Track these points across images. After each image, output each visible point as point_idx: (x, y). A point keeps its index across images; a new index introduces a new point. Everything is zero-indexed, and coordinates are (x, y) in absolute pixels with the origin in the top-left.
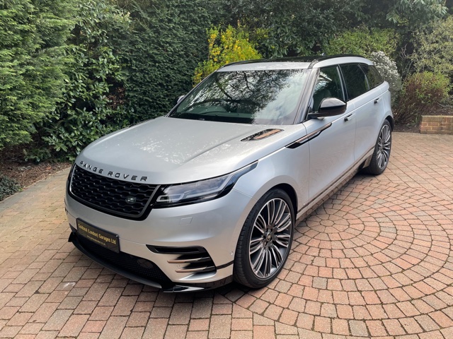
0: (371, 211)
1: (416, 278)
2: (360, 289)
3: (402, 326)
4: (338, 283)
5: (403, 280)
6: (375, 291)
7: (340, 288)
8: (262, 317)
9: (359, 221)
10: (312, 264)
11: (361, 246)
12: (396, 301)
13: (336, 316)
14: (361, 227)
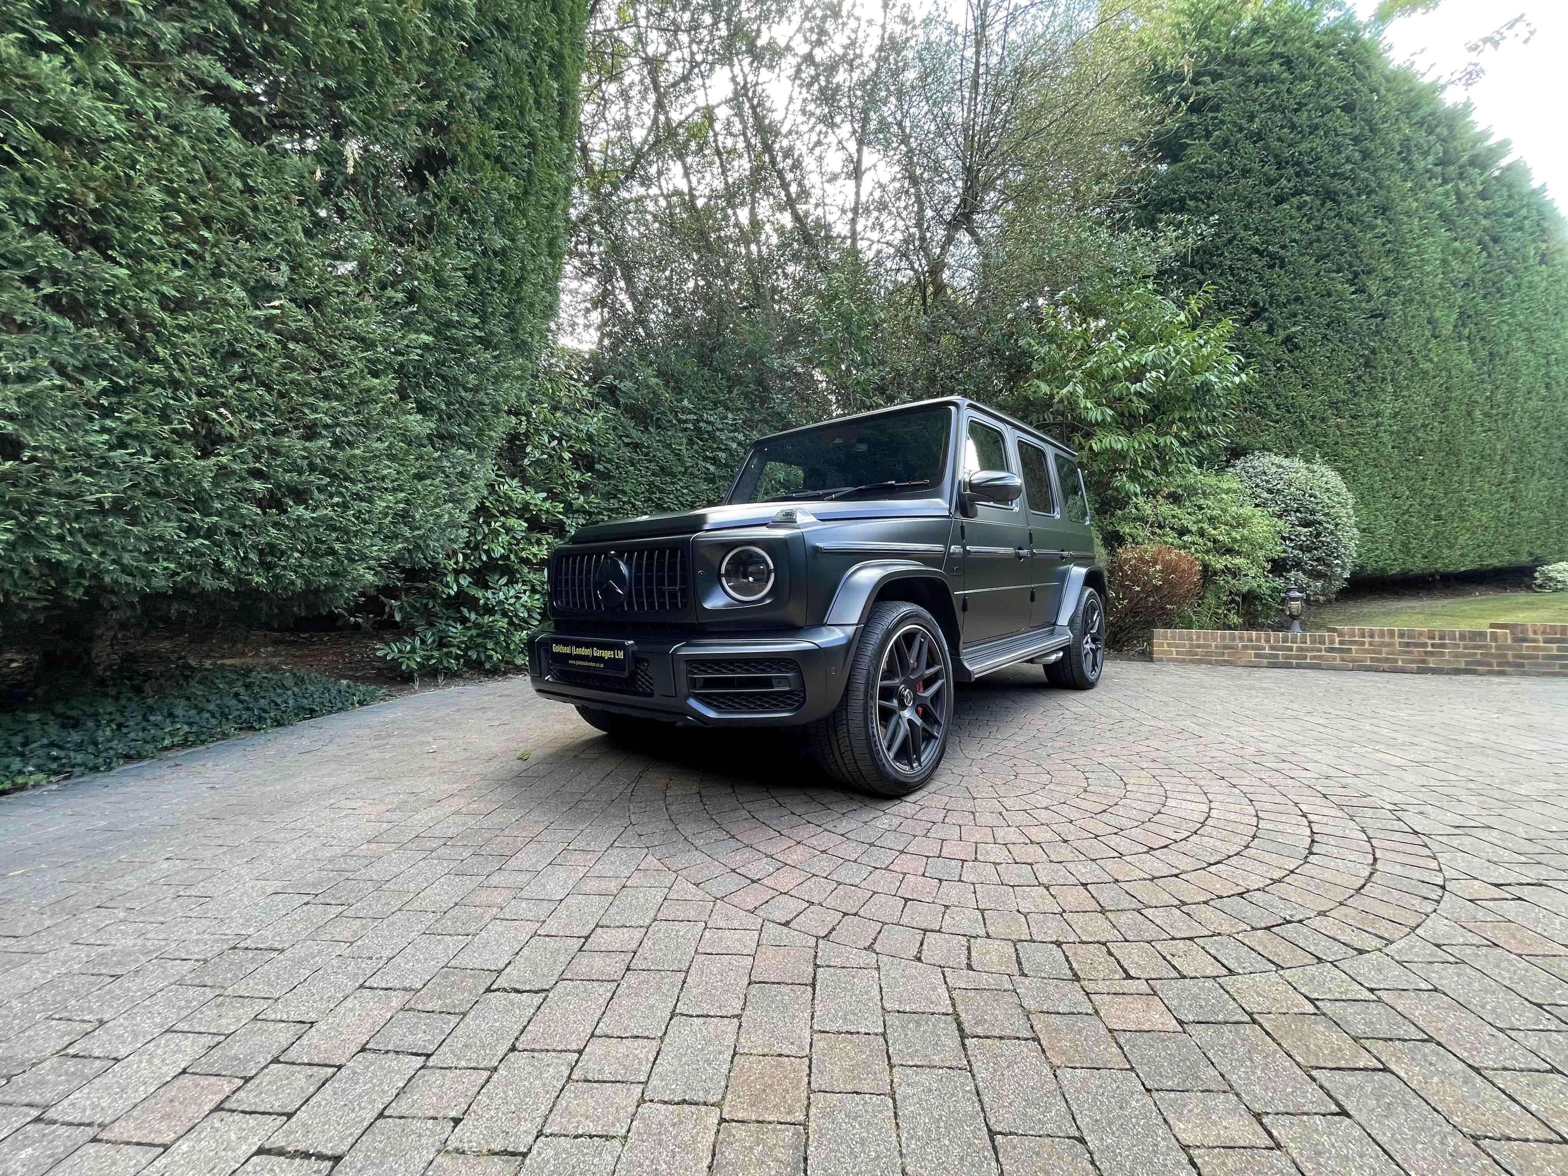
0: (1066, 756)
1: (1184, 863)
2: (1044, 880)
3: (1164, 958)
4: (990, 868)
5: (1154, 865)
6: (1084, 885)
7: (996, 879)
8: (785, 930)
9: (1040, 769)
10: (925, 836)
11: (1046, 808)
12: (1141, 906)
13: (982, 932)
14: (1046, 778)
